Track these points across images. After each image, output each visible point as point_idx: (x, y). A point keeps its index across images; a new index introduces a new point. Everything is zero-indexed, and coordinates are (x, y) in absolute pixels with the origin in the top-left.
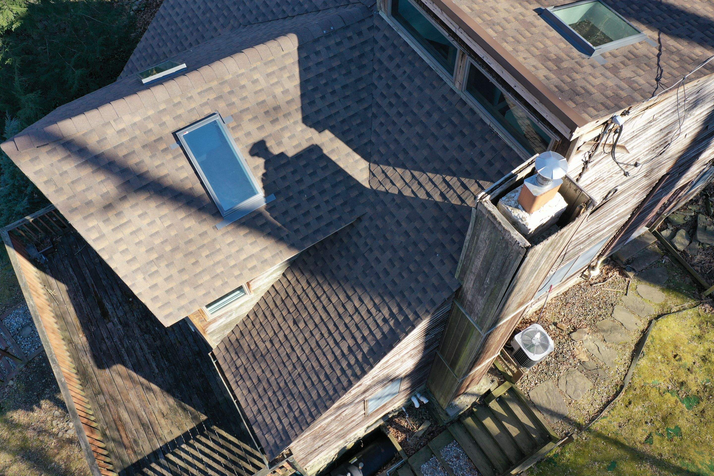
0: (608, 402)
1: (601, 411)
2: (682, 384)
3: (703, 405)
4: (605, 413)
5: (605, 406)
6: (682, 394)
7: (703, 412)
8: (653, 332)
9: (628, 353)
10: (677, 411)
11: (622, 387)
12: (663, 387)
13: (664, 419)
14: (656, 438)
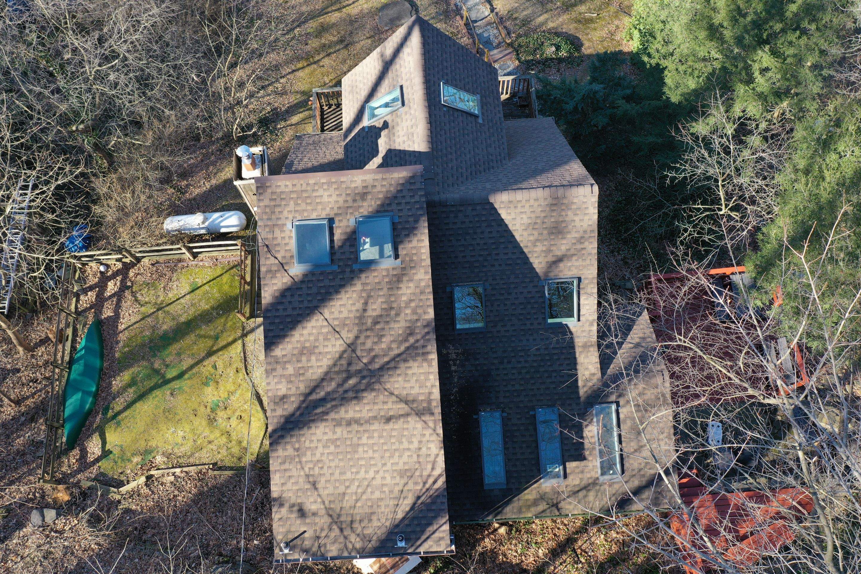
0: (245, 361)
1: (245, 353)
2: (226, 408)
3: (209, 410)
4: (242, 355)
5: (245, 357)
6: (221, 404)
7: (206, 407)
8: (261, 415)
9: (261, 392)
10: (216, 393)
11: (247, 374)
12: (232, 398)
13: (217, 382)
14: (212, 371)
